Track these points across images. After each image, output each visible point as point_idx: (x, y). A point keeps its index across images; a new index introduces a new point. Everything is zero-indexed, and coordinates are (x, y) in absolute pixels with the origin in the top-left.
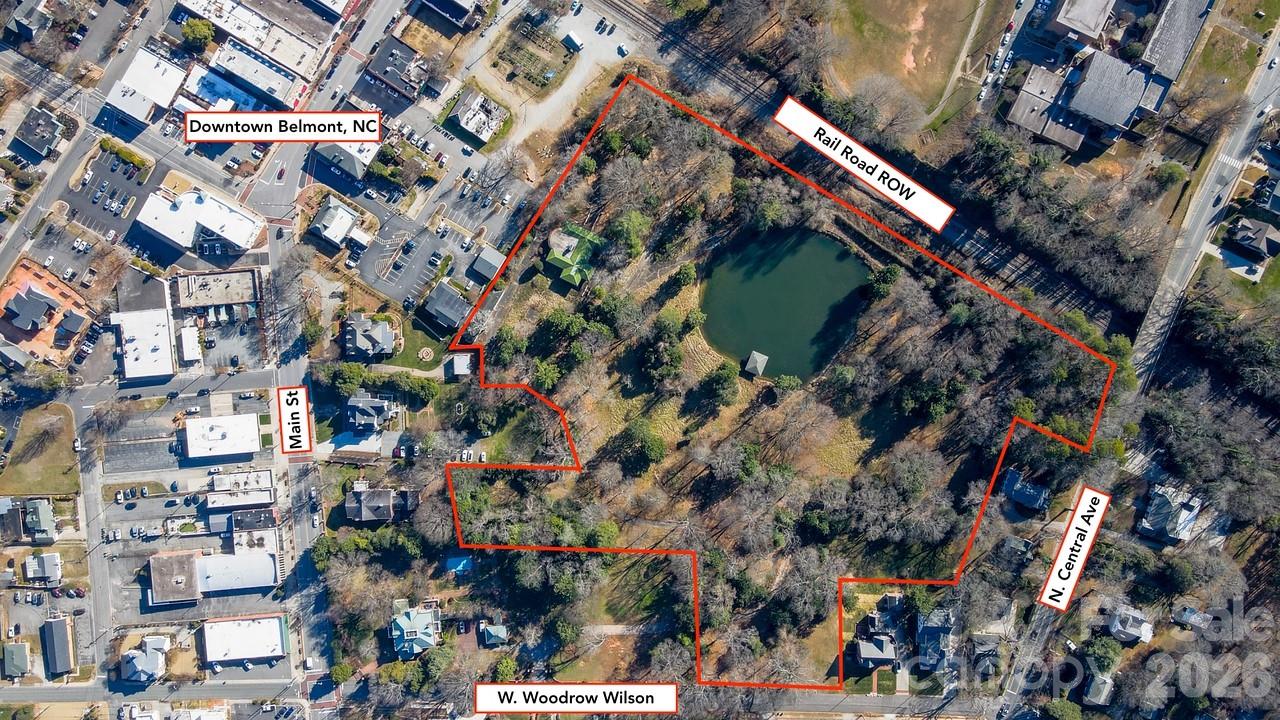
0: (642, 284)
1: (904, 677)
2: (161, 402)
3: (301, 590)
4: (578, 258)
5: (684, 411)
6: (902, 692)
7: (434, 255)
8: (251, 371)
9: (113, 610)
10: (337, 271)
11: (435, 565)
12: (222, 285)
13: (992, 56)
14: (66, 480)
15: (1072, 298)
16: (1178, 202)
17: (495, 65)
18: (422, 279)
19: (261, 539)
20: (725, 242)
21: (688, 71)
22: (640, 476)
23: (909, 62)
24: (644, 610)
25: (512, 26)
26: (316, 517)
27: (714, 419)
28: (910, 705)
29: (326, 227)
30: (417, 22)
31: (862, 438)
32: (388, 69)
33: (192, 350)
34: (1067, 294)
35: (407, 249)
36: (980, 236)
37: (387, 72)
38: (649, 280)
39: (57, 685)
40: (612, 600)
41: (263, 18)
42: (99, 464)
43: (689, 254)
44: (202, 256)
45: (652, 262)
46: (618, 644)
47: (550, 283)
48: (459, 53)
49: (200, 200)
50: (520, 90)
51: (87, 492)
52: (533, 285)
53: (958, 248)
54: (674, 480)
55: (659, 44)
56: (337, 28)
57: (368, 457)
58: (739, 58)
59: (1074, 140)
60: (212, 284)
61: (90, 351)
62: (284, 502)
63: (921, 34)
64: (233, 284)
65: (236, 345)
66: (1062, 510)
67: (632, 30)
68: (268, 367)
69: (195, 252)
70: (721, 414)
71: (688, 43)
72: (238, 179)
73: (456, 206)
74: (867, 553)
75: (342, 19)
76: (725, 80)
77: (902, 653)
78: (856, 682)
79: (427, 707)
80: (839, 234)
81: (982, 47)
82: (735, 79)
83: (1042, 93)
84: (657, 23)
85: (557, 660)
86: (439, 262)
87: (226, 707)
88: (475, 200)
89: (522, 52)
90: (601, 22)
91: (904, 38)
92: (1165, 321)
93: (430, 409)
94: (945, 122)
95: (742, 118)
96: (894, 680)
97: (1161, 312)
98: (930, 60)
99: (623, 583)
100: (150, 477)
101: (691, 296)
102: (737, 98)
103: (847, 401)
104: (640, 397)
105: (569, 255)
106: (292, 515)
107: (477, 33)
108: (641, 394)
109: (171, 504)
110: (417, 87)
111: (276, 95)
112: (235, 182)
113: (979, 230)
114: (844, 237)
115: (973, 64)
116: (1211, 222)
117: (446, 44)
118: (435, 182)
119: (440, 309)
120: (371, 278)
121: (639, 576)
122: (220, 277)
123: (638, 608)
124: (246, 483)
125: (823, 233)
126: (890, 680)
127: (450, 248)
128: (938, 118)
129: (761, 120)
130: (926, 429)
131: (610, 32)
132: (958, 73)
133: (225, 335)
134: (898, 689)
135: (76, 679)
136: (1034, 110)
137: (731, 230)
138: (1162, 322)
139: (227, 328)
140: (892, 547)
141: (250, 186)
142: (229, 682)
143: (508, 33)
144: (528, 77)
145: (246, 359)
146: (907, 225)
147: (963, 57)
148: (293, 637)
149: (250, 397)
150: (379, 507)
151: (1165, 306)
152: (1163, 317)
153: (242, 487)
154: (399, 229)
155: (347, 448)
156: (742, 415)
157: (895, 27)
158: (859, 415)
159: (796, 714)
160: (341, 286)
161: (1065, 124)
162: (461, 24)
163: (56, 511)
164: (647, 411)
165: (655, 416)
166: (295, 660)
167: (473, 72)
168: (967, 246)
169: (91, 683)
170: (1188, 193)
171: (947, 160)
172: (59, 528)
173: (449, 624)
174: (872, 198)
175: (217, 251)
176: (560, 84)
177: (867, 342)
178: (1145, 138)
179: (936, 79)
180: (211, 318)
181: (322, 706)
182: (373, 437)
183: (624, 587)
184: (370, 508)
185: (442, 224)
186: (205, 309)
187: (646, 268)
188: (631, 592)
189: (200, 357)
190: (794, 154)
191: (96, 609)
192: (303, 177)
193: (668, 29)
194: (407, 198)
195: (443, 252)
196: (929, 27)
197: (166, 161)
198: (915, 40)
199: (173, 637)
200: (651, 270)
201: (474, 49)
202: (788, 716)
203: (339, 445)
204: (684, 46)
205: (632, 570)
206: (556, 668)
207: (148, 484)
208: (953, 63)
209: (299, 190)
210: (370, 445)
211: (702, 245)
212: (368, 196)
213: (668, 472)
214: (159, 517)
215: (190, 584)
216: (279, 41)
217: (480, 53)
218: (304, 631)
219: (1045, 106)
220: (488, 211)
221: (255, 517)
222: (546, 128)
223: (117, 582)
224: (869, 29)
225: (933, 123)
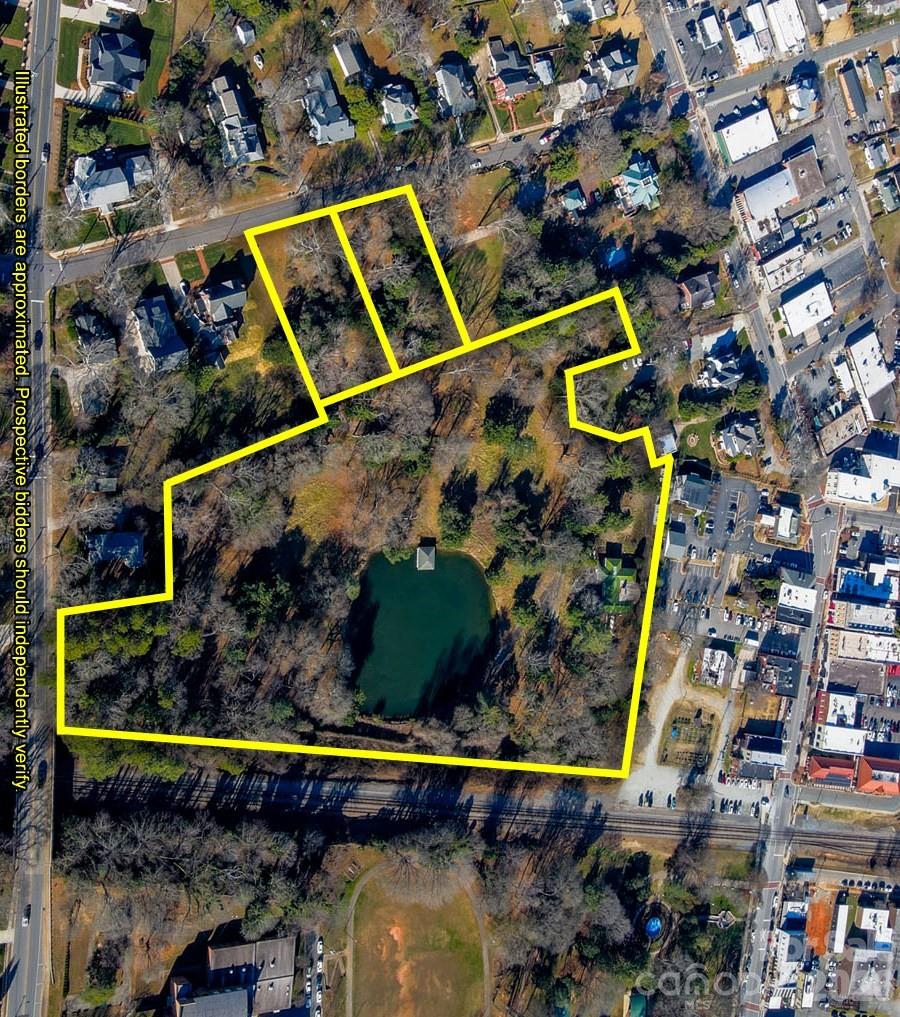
0: (551, 586)
1: (173, 277)
2: (847, 320)
3: (721, 191)
4: (615, 583)
5: (473, 480)
6: (168, 261)
7: (711, 530)
8: (802, 371)
9: (829, 132)
10: (772, 483)
11: (633, 248)
12: (841, 435)
13: (324, 989)
14: (881, 231)
15: (128, 791)
16: (68, 966)
17: (713, 716)
18: (715, 505)
19: (762, 229)
20: (491, 663)
21: (573, 802)
22: (491, 399)
23: (396, 933)
24: (452, 266)
25: (710, 756)
26: (728, 261)
27: (444, 484)
28: (154, 248)
29: (793, 516)
30: (774, 719)
31: (297, 527)
32: (791, 669)
33: (841, 371)
34: (136, 791)
35: (731, 526)
36: (255, 802)
37: (790, 666)
38: (545, 592)
39: (845, 57)
40: (482, 265)
41: (870, 660)
42: (867, 254)
43: (518, 634)
44: (853, 450)
45: (548, 611)
46: (465, 223)
47: (623, 550)
48: (739, 711)
49: (874, 495)
50: (690, 707)
51: (866, 226)
52: (634, 541)
53: (273, 777)
54: (459, 407)
55: (603, 812)
56: (826, 681)
57: (708, 331)
58: (536, 840)
59: (218, 959)
60: (847, 433)
61: (896, 343)
62: (753, 267)
63: (396, 966)
64: (834, 439)
65: (817, 387)
66: (62, 544)
67: (626, 812)
68: (792, 379)
69: (859, 451)
70: (440, 492)
71: (582, 826)
72: (848, 526)
73: (707, 581)
74: (252, 404)
75: (825, 690)
76: (541, 813)
77: (185, 306)
78: (223, 257)
79: (602, 110)
80: (395, 726)
81: (336, 992)
82: (535, 819)
83: (271, 985)
84: (611, 829)
85: (513, 189)
86: (707, 526)
87: (740, 69)
88: (696, 594)
89: (697, 739)
90: (650, 802)
91: (411, 951)
92: (24, 825)
93: (676, 392)
94: (342, 895)
95: (516, 787)
96: (182, 273)
97: (33, 831)
98: (379, 947)
99: (477, 286)
100: (837, 253)
101: (502, 595)
102: (526, 803)
103: (326, 560)
104: (515, 476)
105: (622, 582)
106: (744, 257)
107: (731, 736)
108: (515, 480)
109: (818, 236)
110: (767, 666)
111: (854, 605)
112: (850, 521)
113: (259, 807)
114: (388, 726)
115: (338, 970)
116: (16, 967)
117: (751, 713)
118: (728, 593)
119: (701, 486)
120: (749, 489)
121: (466, 298)
122: (843, 441)
123: (457, 266)
124: (783, 274)
125: (408, 719)
126: (188, 271)
127: (701, 543)
128: (350, 895)
129: (500, 794)
130: (237, 567)
131: (641, 797)
132: (348, 952)
133: (825, 393)
134: (174, 262)
135: (836, 65)
136: (273, 963)
137: (490, 677)
138: (28, 820)
139: (827, 399)
140: (228, 422)
141: (840, 523)
142: (744, 92)
143: (711, 748)
144: (687, 721)
145: (807, 379)
146: (335, 771)
147: (349, 972)
148: (715, 146)
149: (797, 348)
150: (697, 290)
151: (32, 842)
152: (28, 827)
153: (784, 270)
154: (741, 540)
155: (724, 333)
156: (419, 500)
157: (422, 956)
158: (309, 551)
159: (274, 199)
160: (767, 470)
161: (237, 969)
162: (749, 737)
163: (880, 203)
164: (505, 465)
165: (496, 463)
166: (709, 127)
167: (726, 700)
168: (265, 784)
169: (827, 65)
170: (60, 984)
171: (324, 860)
172: (875, 190)
173: (609, 197)
174: (375, 780)
175: (847, 460)
176: (664, 729)
177: (328, 631)
178: (137, 1011)
179: (367, 932)
180: (839, 404)
181: (678, 89)
182: (709, 349)
183: (476, 283)
184: (703, 287)
185: (714, 560)
186: (845, 410)
187: (551, 602)
188: (468, 279)
189: (835, 368)
190: (461, 780)
191: (837, 129)
192: (811, 550)
193: (600, 829)
194: (743, 569)
195: (706, 537)
196: (392, 977)
197: (891, 515)
198: (399, 957)
199: (789, 122)
200: (547, 603)
201: (730, 720)
202: (281, 195)
203: (730, 331)
204: (583, 822)
205: (473, 302)
206: (510, 180)
207: (837, 247)
208: (356, 959)
209: (811, 537)
210: (708, 342)
211: (510, 649)
212: (768, 556)
213: (466, 413)
214: (821, 222)
215: (795, 173)
216: (859, 649)
217: (725, 720)
218: (708, 155)
219: (265, 974)
220: (685, 589)
221: (772, 247)
222: (663, 686)
223: (832, 157)
224: (444, 938)
225: (352, 888)
